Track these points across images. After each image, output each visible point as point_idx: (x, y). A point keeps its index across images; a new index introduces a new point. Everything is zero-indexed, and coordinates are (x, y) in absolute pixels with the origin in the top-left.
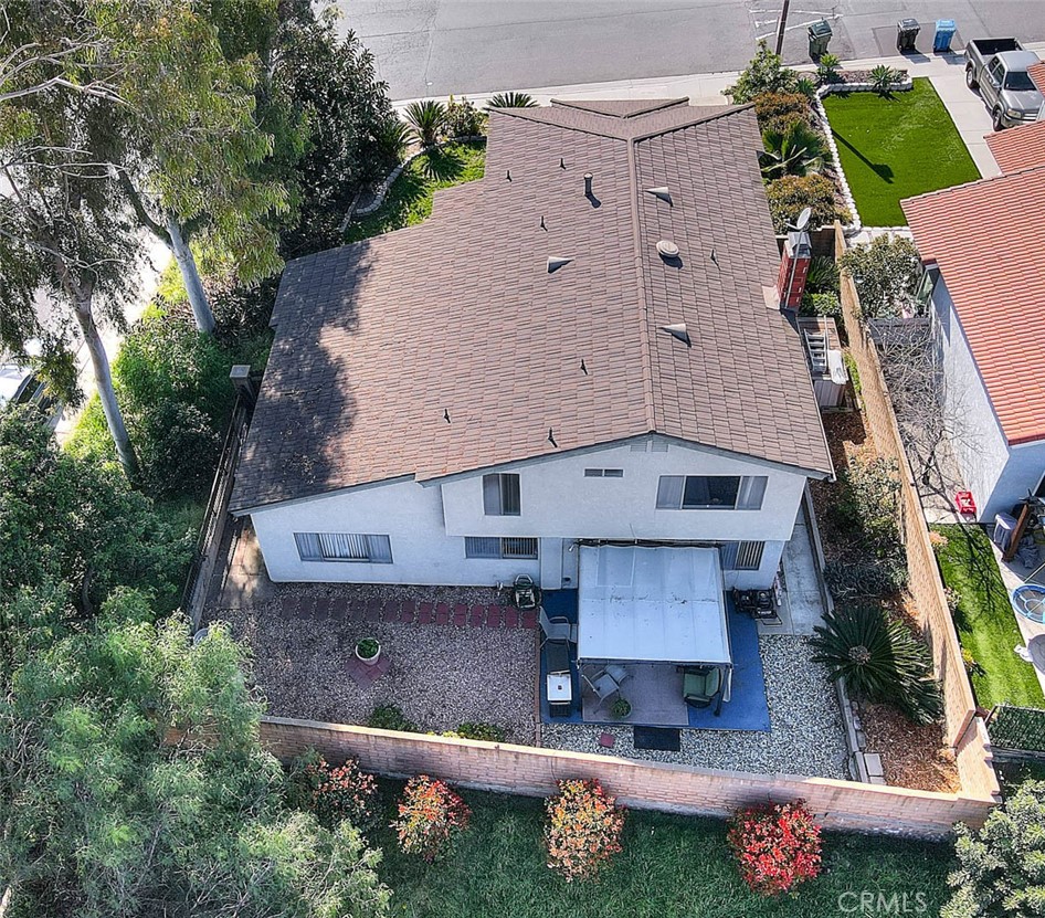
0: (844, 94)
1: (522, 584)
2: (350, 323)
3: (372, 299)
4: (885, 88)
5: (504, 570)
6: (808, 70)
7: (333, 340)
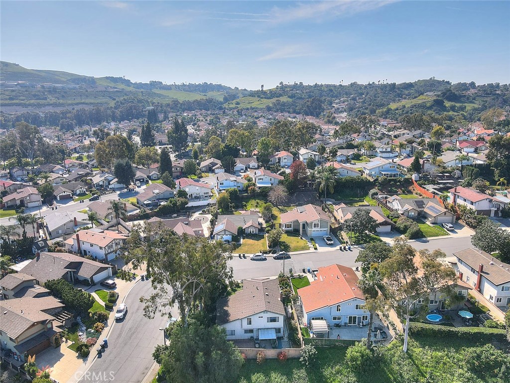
0: (294, 278)
1: (252, 337)
2: (228, 306)
3: (230, 303)
4: (300, 277)
5: (249, 335)
6: (289, 275)
7: (225, 308)
